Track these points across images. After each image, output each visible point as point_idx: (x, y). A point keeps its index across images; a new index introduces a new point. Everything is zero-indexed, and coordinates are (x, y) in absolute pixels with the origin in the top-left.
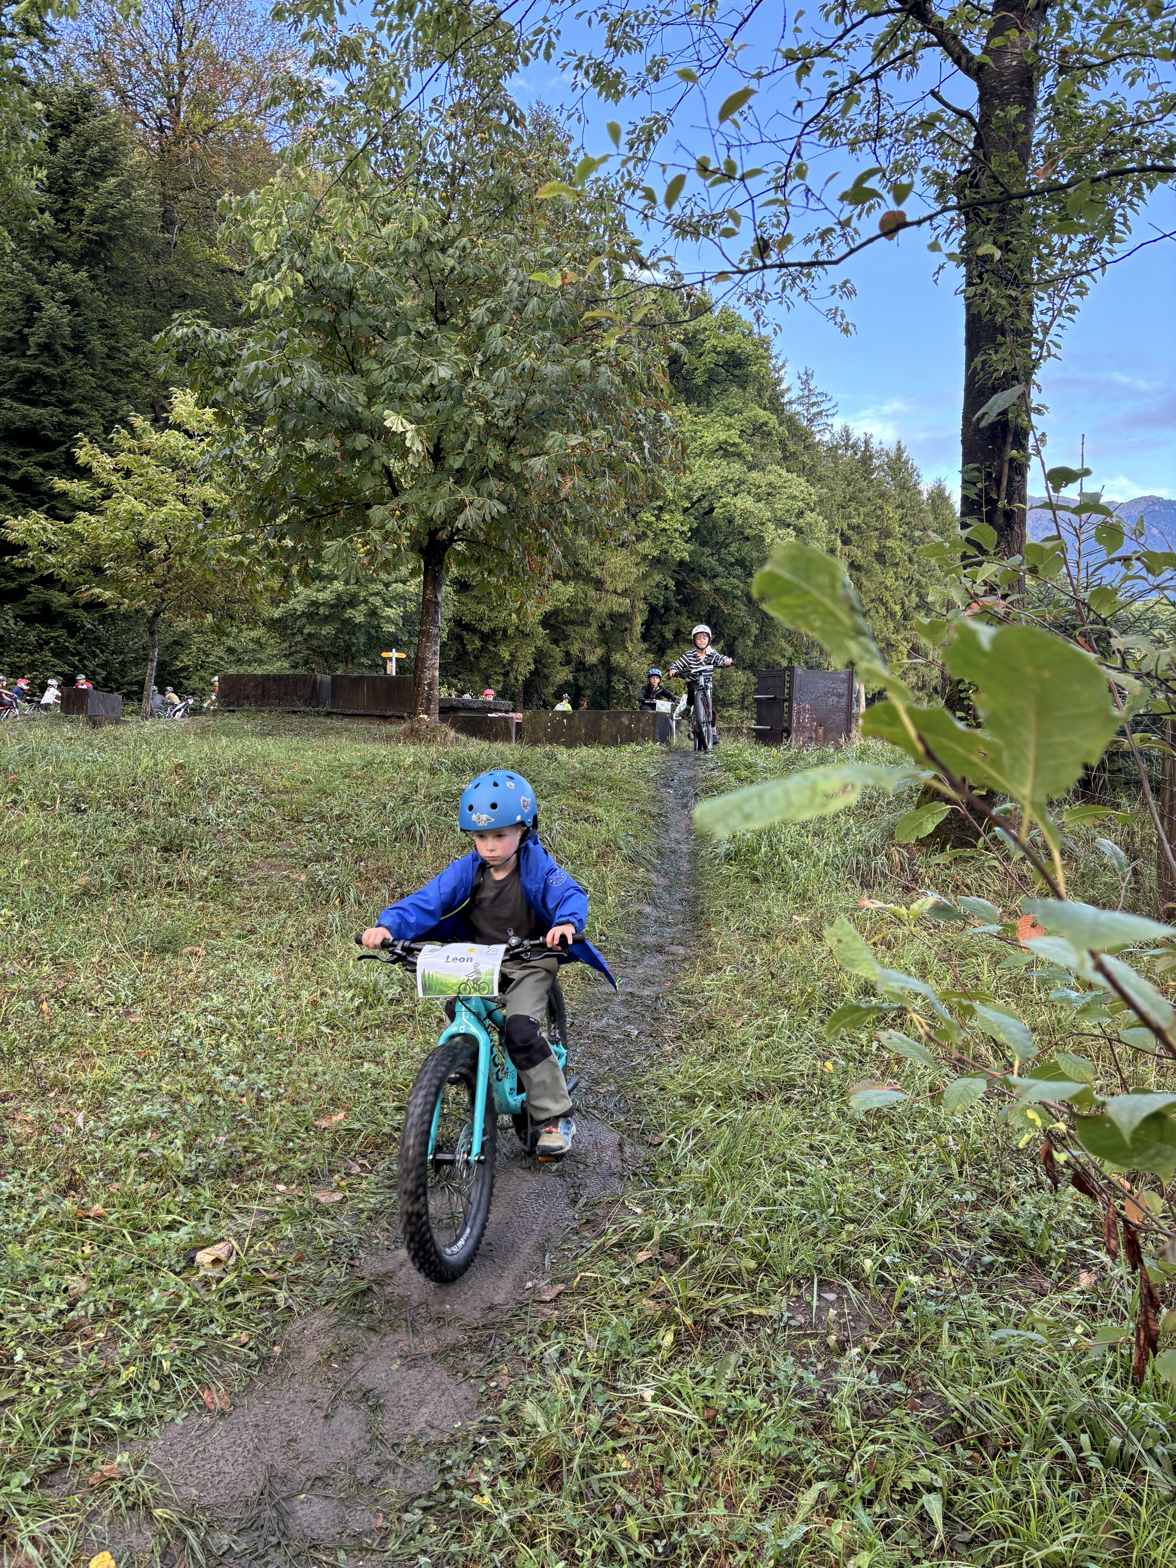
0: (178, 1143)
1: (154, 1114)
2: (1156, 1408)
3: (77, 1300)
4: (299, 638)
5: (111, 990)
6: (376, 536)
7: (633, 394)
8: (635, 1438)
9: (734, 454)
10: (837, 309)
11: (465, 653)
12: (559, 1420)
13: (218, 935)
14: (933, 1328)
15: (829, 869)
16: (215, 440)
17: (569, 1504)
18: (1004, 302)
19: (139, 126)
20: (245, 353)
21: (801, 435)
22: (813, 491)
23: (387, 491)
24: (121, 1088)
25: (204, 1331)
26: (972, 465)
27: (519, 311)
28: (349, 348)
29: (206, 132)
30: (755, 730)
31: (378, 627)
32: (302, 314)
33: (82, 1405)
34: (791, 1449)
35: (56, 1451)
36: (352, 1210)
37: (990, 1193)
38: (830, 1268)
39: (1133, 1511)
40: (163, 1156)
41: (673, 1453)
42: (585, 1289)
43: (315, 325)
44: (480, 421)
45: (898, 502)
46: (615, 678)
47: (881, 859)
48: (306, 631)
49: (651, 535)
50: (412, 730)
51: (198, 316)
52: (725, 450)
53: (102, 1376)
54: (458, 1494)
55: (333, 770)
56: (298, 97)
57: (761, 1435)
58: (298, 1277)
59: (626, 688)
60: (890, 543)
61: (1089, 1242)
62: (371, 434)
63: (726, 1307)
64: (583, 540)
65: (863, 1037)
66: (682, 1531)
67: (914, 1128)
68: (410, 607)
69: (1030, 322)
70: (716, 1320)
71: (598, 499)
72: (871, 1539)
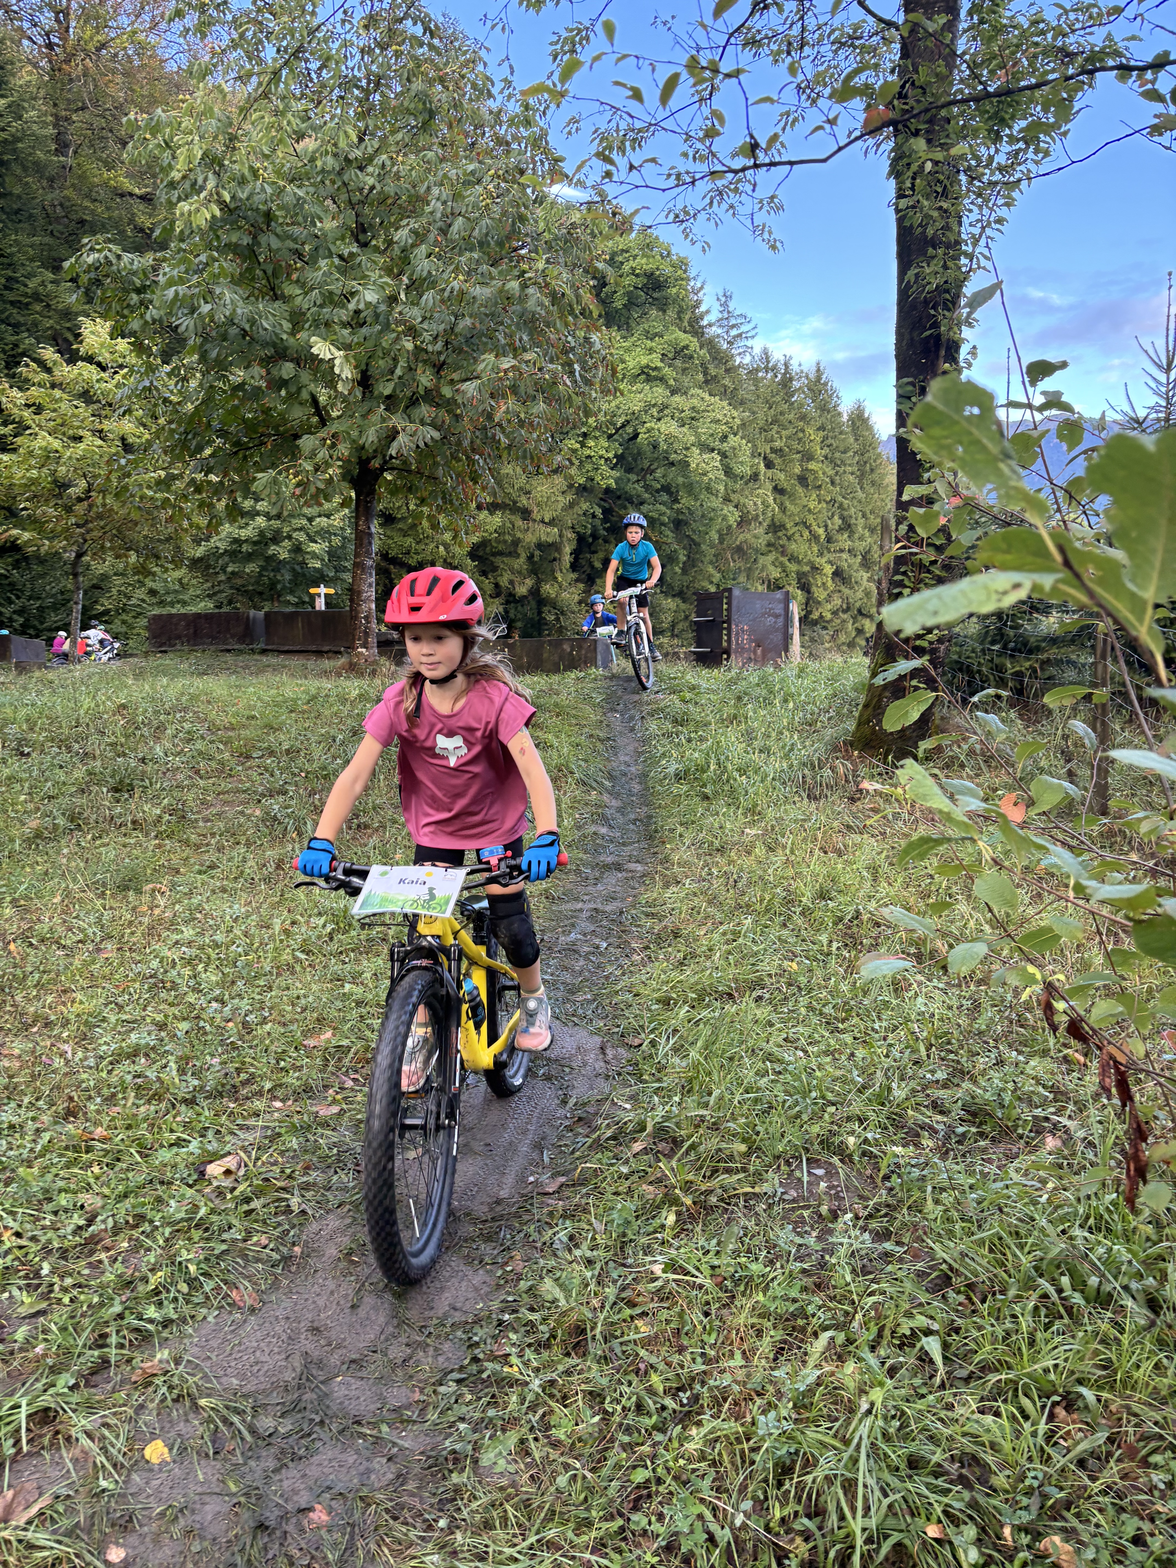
0: (172, 1066)
1: (143, 1042)
2: (1128, 1250)
3: (95, 1216)
4: (222, 577)
5: (78, 928)
6: (308, 466)
7: (562, 317)
8: (650, 1306)
9: (656, 378)
10: (764, 226)
12: (577, 1294)
13: (178, 872)
14: (916, 1194)
15: (777, 784)
16: (132, 371)
17: (595, 1367)
18: (935, 214)
19: (26, 42)
20: (161, 279)
21: (721, 358)
22: (736, 414)
23: (315, 420)
24: (104, 1020)
25: (225, 1236)
26: (906, 380)
27: (444, 231)
28: (270, 272)
29: (98, 49)
30: (694, 653)
31: (304, 563)
32: (218, 237)
33: (117, 1309)
34: (797, 1305)
35: (96, 1353)
36: (351, 1120)
37: (959, 1073)
38: (816, 1147)
39: (1115, 1339)
40: (159, 1080)
41: (687, 1316)
42: (586, 1179)
43: (232, 248)
44: (409, 346)
45: (819, 424)
46: (545, 609)
47: (827, 772)
48: (229, 569)
49: (577, 462)
50: (351, 664)
51: (109, 241)
52: (647, 375)
53: (131, 1282)
54: (489, 1365)
55: (277, 705)
56: (202, 10)
57: (769, 1294)
58: (308, 1184)
59: (557, 619)
60: (812, 465)
61: (1051, 1109)
62: (297, 362)
63: (721, 1187)
64: (507, 469)
65: (824, 938)
66: (703, 1383)
67: (880, 1019)
68: (337, 541)
69: (959, 233)
70: (713, 1200)
71: (531, 424)
72: (879, 1378)
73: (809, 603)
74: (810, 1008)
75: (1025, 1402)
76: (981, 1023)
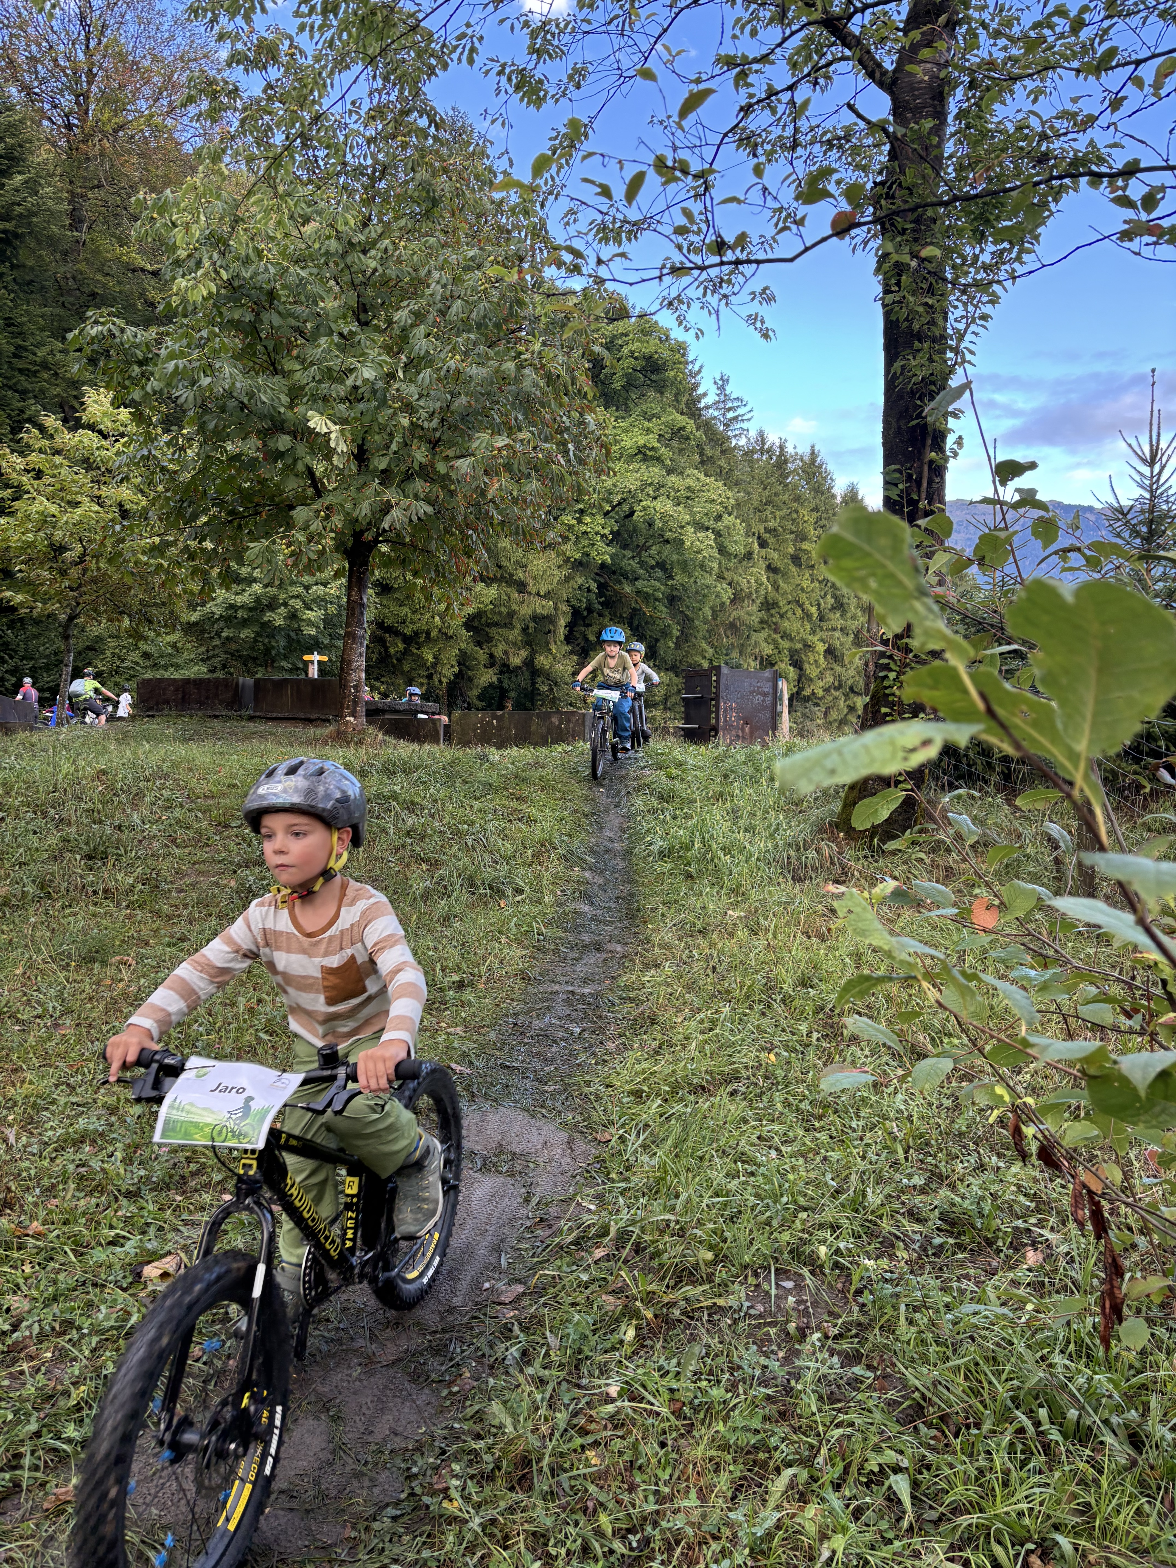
0: (119, 1155)
1: (91, 1127)
2: (1110, 1380)
3: (20, 1321)
4: (216, 642)
5: (38, 1002)
6: (301, 537)
7: (557, 397)
8: (604, 1433)
9: (653, 458)
10: (757, 315)
11: (388, 656)
12: (526, 1420)
13: (147, 944)
14: (889, 1311)
15: (762, 864)
16: (131, 440)
17: (540, 1503)
18: (921, 309)
19: (46, 123)
20: (163, 352)
21: (718, 440)
22: (730, 494)
23: (310, 491)
24: (53, 1102)
26: (893, 467)
27: (443, 313)
28: (270, 348)
29: (115, 131)
30: (683, 729)
31: (299, 630)
32: (221, 314)
33: (33, 1427)
34: (759, 1437)
35: (6, 1476)
37: (937, 1178)
38: (786, 1256)
39: (1094, 1481)
40: (103, 1170)
41: (642, 1447)
42: (543, 1288)
43: (234, 324)
44: (405, 422)
45: (813, 505)
46: (539, 680)
47: (812, 854)
48: (224, 635)
49: (573, 538)
50: (339, 733)
51: (111, 315)
52: (644, 454)
53: (51, 1397)
54: (427, 1499)
56: (214, 96)
57: (729, 1424)
59: (551, 690)
60: (805, 546)
61: (1033, 1220)
62: (294, 434)
63: (686, 1299)
64: (505, 543)
65: (803, 1028)
66: (655, 1524)
67: (858, 1117)
68: (332, 609)
69: (945, 329)
70: (677, 1312)
71: (525, 501)
72: (843, 1522)
73: (802, 679)
74: (786, 1104)
75: (998, 1550)
76: (961, 1124)
